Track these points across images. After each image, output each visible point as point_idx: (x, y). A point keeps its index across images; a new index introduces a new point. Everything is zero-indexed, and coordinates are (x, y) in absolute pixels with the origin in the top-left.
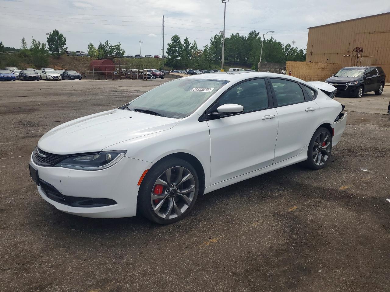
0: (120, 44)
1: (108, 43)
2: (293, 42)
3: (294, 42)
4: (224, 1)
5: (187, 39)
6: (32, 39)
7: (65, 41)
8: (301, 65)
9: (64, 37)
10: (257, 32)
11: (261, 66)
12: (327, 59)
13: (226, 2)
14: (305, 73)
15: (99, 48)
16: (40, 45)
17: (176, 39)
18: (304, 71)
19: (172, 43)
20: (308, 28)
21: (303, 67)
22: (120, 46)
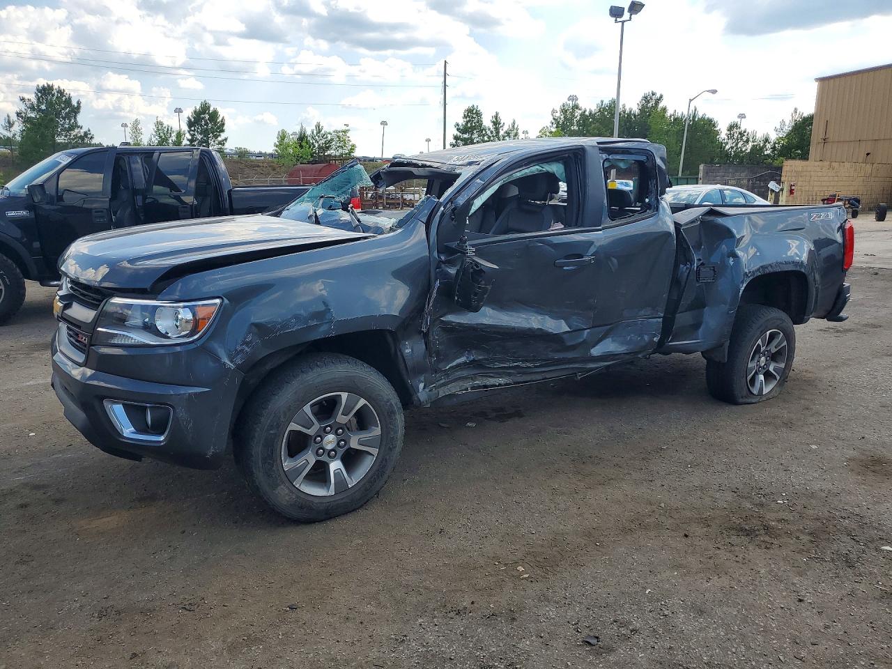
0: (347, 128)
1: (319, 126)
2: (739, 117)
3: (742, 116)
4: (618, 20)
6: (155, 121)
7: (223, 124)
8: (818, 169)
9: (221, 116)
11: (706, 173)
12: (868, 154)
13: (624, 21)
14: (825, 189)
15: (300, 139)
16: (173, 135)
17: (472, 114)
18: (824, 184)
19: (463, 123)
20: (817, 80)
21: (820, 174)
22: (345, 132)
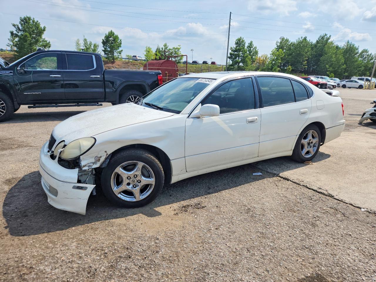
0: (180, 47)
1: (166, 46)
5: (251, 42)
7: (121, 43)
9: (120, 39)
15: (156, 52)
16: (92, 46)
17: (240, 42)
19: (235, 47)
22: (179, 49)
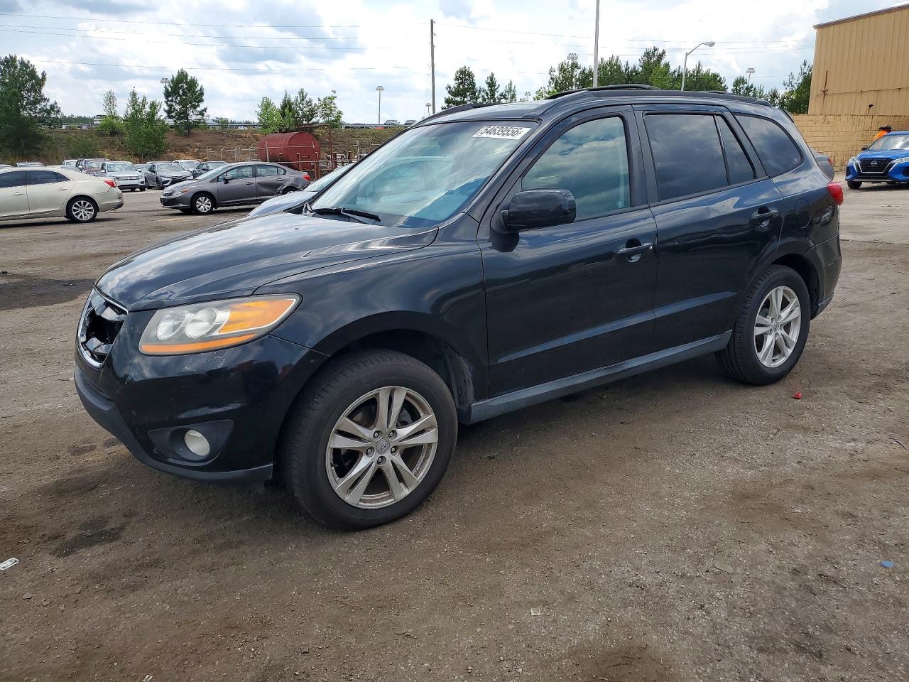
1: (303, 94)
2: (747, 72)
6: (130, 92)
7: (202, 94)
9: (200, 85)
10: (660, 51)
12: (871, 106)
15: (283, 107)
17: (465, 77)
19: (455, 85)
20: (815, 27)
22: (332, 98)
